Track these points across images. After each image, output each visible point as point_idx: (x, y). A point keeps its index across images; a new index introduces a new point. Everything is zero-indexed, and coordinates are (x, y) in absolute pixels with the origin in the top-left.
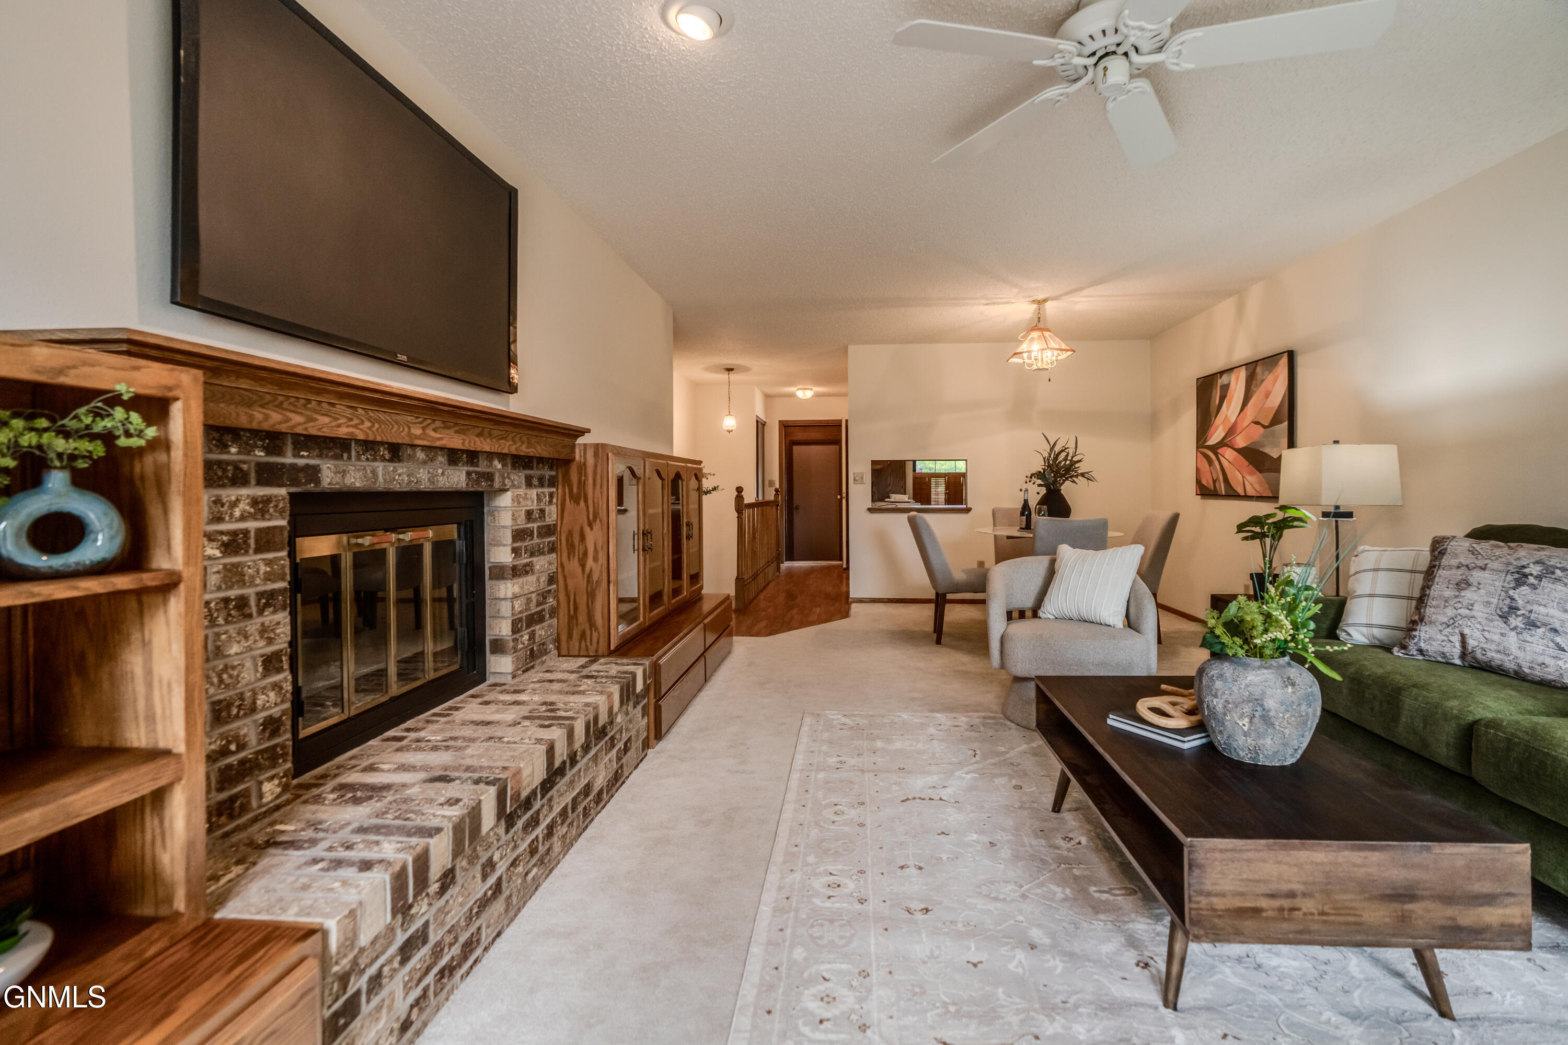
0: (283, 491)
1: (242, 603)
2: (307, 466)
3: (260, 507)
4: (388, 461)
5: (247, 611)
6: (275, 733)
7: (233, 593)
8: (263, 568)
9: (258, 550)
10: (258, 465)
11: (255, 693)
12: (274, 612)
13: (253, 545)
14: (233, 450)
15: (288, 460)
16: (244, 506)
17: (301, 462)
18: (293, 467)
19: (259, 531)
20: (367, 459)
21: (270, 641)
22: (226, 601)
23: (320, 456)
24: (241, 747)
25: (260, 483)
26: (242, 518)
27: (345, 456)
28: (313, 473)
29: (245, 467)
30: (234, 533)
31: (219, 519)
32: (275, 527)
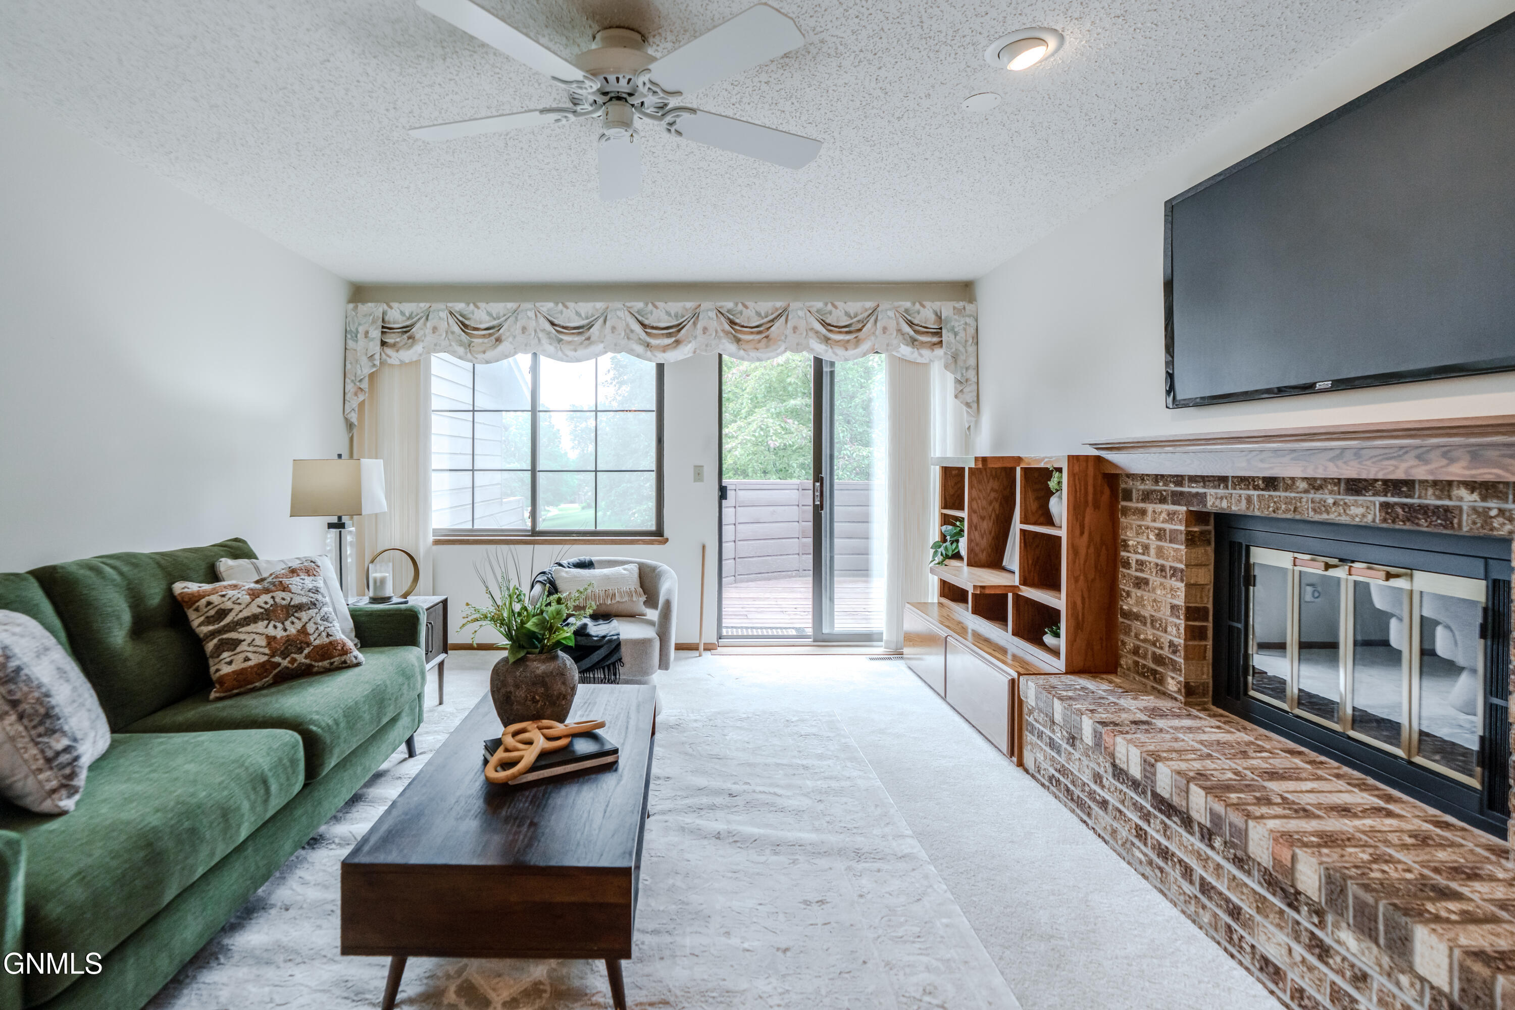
0: (1184, 508)
1: (1162, 569)
2: (1197, 494)
3: (1171, 516)
4: (1262, 490)
5: (1164, 574)
6: (1174, 652)
7: (1160, 562)
8: (1172, 553)
9: (1171, 541)
10: (1172, 492)
11: (1166, 623)
12: (1177, 580)
13: (1168, 538)
14: (1161, 484)
15: (1186, 489)
16: (1164, 515)
17: (1194, 490)
18: (1189, 493)
19: (1171, 531)
20: (1241, 489)
21: (1173, 596)
22: (1157, 565)
23: (1204, 487)
24: (1161, 648)
25: (1174, 503)
26: (1163, 522)
27: (1222, 486)
28: (1202, 498)
29: (1164, 493)
30: (1160, 529)
31: (1154, 521)
32: (1177, 530)
